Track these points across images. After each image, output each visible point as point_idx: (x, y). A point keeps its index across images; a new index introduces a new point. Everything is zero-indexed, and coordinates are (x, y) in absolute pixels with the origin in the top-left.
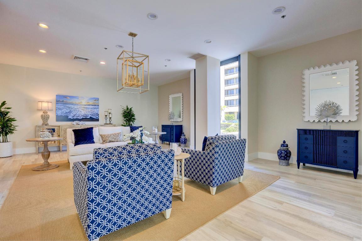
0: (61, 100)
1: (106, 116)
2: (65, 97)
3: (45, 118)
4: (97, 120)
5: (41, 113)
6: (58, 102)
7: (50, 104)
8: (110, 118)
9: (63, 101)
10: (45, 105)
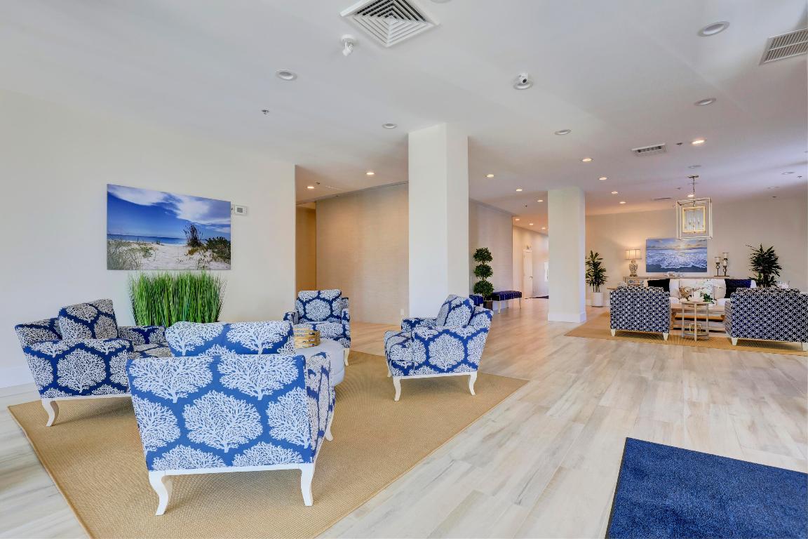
0: (652, 246)
1: (718, 264)
2: (657, 241)
3: (634, 268)
4: (705, 270)
5: (629, 263)
6: (648, 248)
7: (638, 252)
8: (725, 267)
9: (654, 247)
10: (632, 254)
